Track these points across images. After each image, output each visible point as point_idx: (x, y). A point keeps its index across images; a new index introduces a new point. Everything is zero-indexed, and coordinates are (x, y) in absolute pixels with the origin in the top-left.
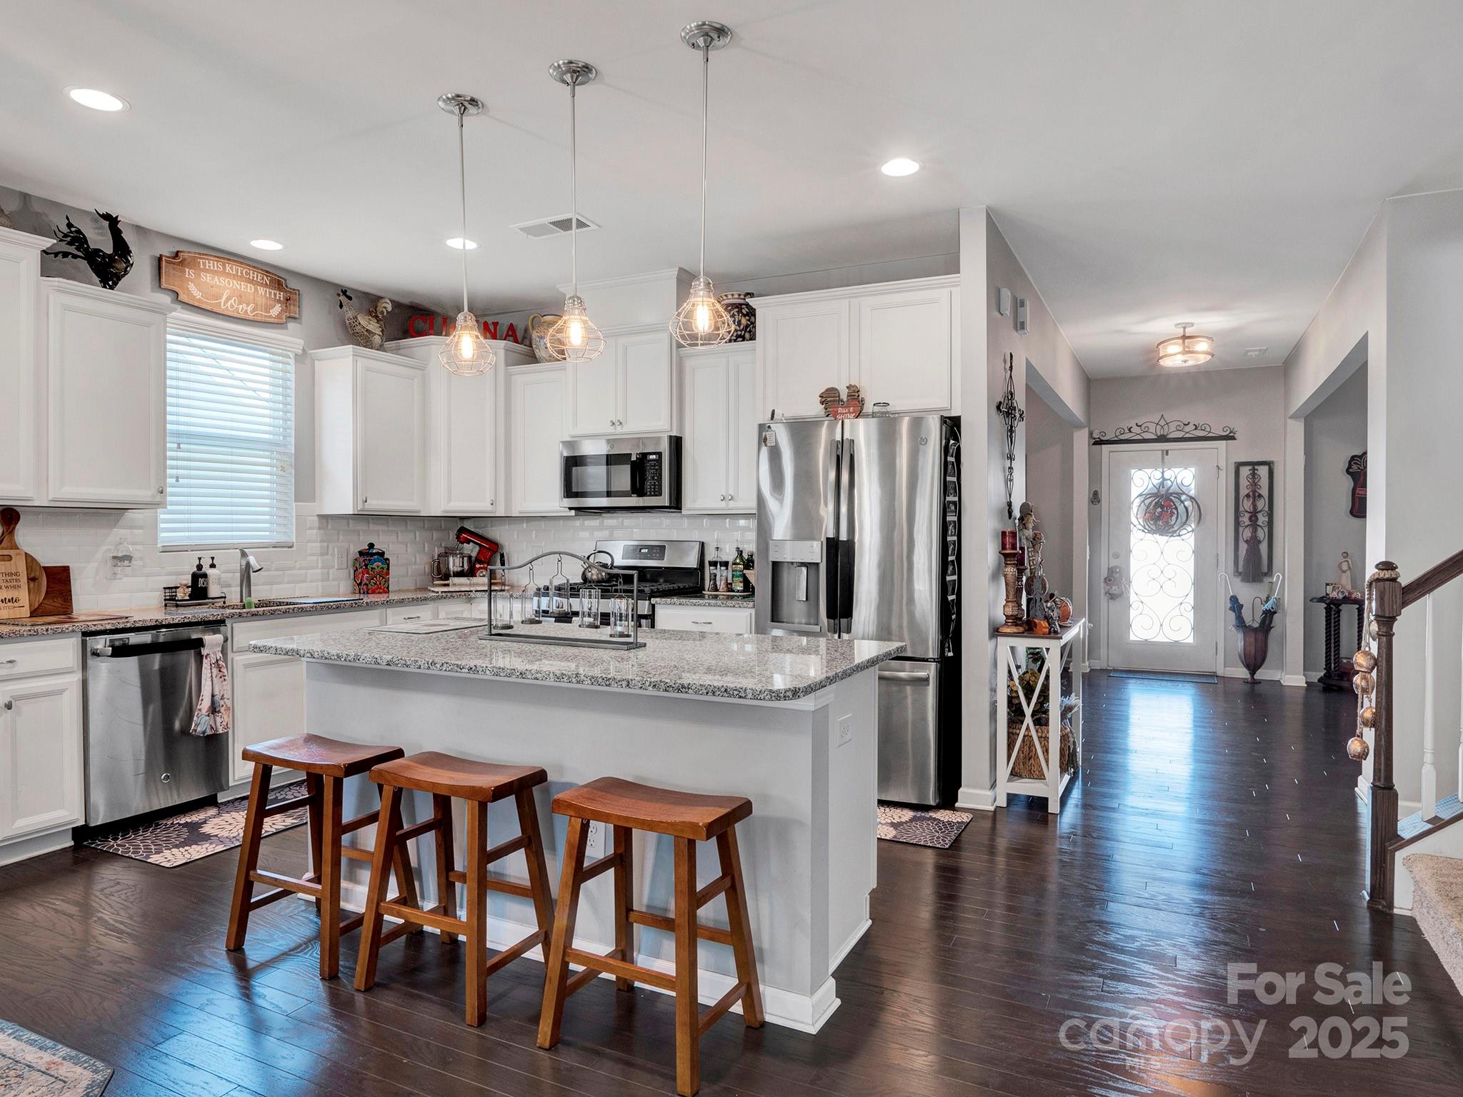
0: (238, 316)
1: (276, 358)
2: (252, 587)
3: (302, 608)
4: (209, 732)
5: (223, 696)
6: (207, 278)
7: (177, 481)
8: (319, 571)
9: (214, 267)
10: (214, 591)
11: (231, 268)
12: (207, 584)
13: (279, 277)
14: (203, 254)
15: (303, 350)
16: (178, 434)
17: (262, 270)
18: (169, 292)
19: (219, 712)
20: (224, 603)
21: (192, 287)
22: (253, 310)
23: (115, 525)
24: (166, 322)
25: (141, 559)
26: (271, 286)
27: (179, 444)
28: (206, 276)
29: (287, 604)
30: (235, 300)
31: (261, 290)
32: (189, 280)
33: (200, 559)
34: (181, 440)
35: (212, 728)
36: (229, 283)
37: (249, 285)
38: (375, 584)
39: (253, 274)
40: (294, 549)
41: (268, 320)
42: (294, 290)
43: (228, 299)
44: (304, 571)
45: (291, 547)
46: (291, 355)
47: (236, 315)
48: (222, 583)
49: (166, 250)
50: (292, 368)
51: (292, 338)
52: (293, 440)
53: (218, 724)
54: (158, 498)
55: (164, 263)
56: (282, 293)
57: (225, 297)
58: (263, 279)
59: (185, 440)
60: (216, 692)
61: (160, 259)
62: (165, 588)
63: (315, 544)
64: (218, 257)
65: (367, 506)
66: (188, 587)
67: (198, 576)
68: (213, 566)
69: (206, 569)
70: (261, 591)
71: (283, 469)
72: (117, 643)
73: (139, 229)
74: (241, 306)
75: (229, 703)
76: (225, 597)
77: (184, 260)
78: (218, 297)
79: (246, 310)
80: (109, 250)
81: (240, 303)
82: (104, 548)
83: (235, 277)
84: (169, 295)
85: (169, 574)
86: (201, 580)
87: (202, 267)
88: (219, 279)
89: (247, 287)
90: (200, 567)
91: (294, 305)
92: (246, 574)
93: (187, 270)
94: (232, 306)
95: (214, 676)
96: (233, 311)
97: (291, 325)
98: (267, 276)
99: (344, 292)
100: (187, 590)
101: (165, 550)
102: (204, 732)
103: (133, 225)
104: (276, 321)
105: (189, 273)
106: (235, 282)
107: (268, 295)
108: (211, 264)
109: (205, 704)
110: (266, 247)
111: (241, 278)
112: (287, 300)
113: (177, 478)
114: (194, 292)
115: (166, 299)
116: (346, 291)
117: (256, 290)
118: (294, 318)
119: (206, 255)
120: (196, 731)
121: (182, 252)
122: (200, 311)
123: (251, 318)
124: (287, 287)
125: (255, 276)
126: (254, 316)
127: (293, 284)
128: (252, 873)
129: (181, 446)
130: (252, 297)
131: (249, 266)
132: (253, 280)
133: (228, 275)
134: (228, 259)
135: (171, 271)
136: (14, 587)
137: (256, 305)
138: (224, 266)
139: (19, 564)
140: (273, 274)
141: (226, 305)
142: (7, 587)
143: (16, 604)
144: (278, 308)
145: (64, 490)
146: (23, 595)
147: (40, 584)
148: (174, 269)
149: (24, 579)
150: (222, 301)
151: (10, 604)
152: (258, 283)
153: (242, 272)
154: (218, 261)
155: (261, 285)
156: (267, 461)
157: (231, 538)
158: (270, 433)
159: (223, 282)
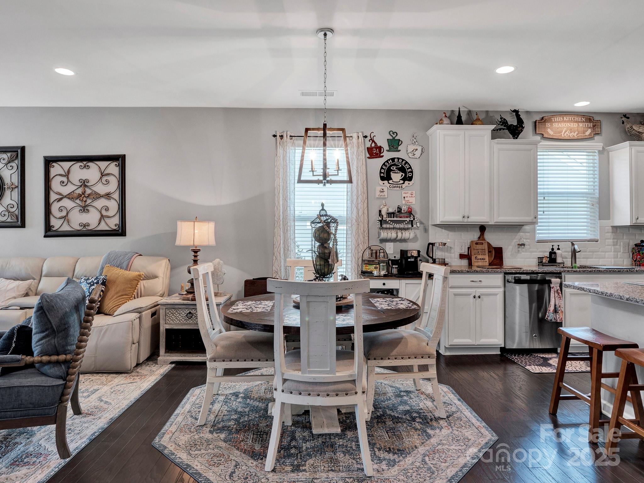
0: (570, 138)
1: (589, 154)
2: (577, 259)
3: (599, 270)
4: (553, 320)
5: (560, 306)
6: (555, 125)
7: (544, 213)
8: (612, 253)
9: (559, 120)
10: (559, 260)
11: (567, 118)
12: (556, 257)
13: (589, 116)
14: (554, 115)
15: (603, 148)
16: (544, 193)
17: (581, 115)
18: (540, 135)
19: (558, 312)
20: (564, 265)
21: (549, 130)
22: (577, 134)
23: (519, 232)
24: (537, 147)
25: (529, 245)
26: (586, 122)
27: (544, 197)
29: (594, 268)
30: (568, 132)
31: (581, 125)
32: (548, 128)
33: (553, 246)
34: (545, 196)
35: (555, 319)
36: (565, 125)
37: (575, 124)
39: (577, 118)
40: (599, 242)
41: (585, 137)
42: (597, 121)
43: (565, 132)
44: (604, 253)
45: (597, 241)
46: (596, 151)
47: (569, 138)
48: (563, 256)
49: (538, 118)
50: (597, 158)
51: (597, 143)
52: (597, 191)
53: (558, 318)
54: (534, 220)
55: (537, 123)
56: (591, 124)
57: (563, 132)
58: (582, 119)
59: (547, 195)
60: (557, 304)
61: (536, 122)
62: (538, 258)
63: (610, 240)
64: (560, 115)
65: (638, 221)
66: (548, 258)
67: (552, 253)
68: (559, 249)
69: (555, 250)
70: (581, 261)
71: (593, 205)
72: (516, 278)
73: (528, 113)
74: (571, 134)
75: (563, 310)
76: (564, 263)
77: (546, 120)
78: (561, 132)
79: (574, 135)
80: (515, 123)
81: (571, 132)
82: (515, 241)
83: (568, 122)
85: (540, 252)
86: (553, 255)
87: (553, 121)
88: (561, 124)
89: (574, 125)
90: (553, 249)
91: (598, 128)
92: (574, 253)
94: (567, 135)
95: (556, 296)
97: (597, 138)
98: (584, 118)
100: (547, 259)
101: (539, 242)
102: (551, 320)
103: (525, 112)
104: (588, 137)
105: (548, 125)
106: (568, 124)
107: (584, 126)
108: (557, 119)
109: (552, 308)
110: (582, 105)
111: (572, 121)
112: (594, 126)
113: (544, 211)
114: (550, 132)
115: (538, 138)
116: (626, 115)
117: (578, 125)
118: (598, 134)
120: (547, 319)
121: (545, 117)
122: (554, 140)
123: (576, 138)
124: (594, 120)
125: (578, 119)
126: (578, 137)
127: (597, 118)
128: (560, 383)
129: (545, 198)
130: (576, 129)
131: (575, 115)
132: (577, 121)
133: (565, 121)
134: (565, 115)
135: (540, 126)
136: (484, 254)
137: (579, 132)
138: (563, 118)
139: (486, 246)
140: (586, 116)
141: (564, 135)
142: (481, 254)
143: (484, 261)
144: (589, 131)
145: (500, 218)
146: (487, 257)
147: (492, 254)
148: (542, 125)
149: (487, 252)
150: (563, 133)
151: (482, 260)
152: (579, 122)
153: (571, 118)
154: (560, 117)
155: (581, 122)
156: (585, 202)
157: (567, 237)
158: (586, 189)
159: (563, 125)
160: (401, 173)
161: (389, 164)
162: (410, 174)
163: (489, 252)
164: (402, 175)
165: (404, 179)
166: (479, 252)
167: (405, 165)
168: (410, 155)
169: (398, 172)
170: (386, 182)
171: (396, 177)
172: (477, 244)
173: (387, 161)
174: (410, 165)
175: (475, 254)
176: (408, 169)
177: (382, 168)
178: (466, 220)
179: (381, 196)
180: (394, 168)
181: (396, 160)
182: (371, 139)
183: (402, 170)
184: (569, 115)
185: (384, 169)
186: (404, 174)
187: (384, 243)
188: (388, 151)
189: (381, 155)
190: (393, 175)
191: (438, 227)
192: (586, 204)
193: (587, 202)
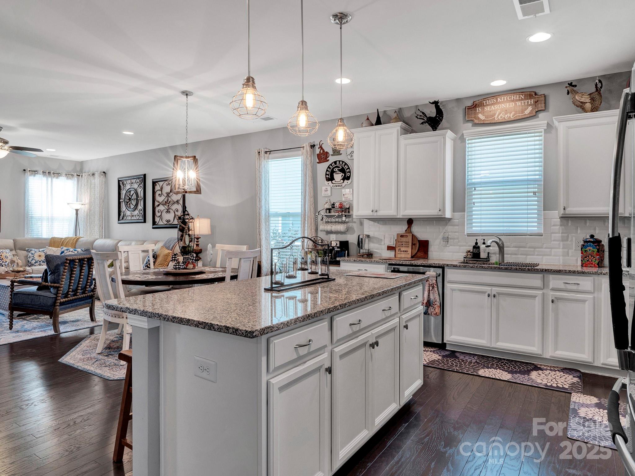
0: (505, 121)
6: (487, 109)
7: (474, 205)
8: (561, 250)
9: (491, 102)
10: (483, 255)
11: (501, 99)
12: (480, 251)
13: (530, 92)
16: (474, 184)
17: (519, 93)
21: (481, 116)
22: (514, 115)
26: (525, 99)
27: (475, 188)
28: (487, 108)
30: (503, 114)
31: (519, 103)
32: (479, 113)
33: (477, 240)
34: (476, 186)
36: (499, 106)
37: (511, 103)
38: (588, 261)
39: (514, 96)
40: (542, 237)
41: (525, 117)
42: (541, 95)
43: (499, 114)
45: (540, 236)
47: (503, 121)
49: (469, 103)
50: (542, 138)
51: (542, 120)
54: (440, 213)
55: (467, 110)
56: (532, 100)
57: (497, 114)
58: (520, 97)
59: (478, 186)
63: (557, 235)
64: (493, 97)
65: (567, 212)
66: (472, 252)
68: (484, 243)
69: (480, 245)
72: (396, 269)
74: (506, 116)
77: (476, 105)
78: (494, 115)
79: (510, 116)
81: (506, 114)
83: (503, 102)
84: (470, 123)
85: (468, 246)
86: (477, 250)
87: (485, 104)
88: (494, 107)
89: (510, 105)
90: (476, 243)
91: (541, 103)
92: (501, 248)
93: (478, 109)
94: (501, 117)
96: (502, 119)
97: (541, 115)
98: (522, 95)
99: (571, 84)
100: (470, 253)
101: (469, 235)
103: (455, 99)
104: (528, 116)
105: (479, 109)
106: (503, 105)
107: (523, 104)
110: (499, 84)
111: (507, 101)
112: (536, 102)
113: (474, 203)
116: (572, 83)
117: (515, 104)
118: (543, 110)
119: (487, 98)
121: (475, 102)
124: (536, 95)
126: (514, 118)
127: (541, 92)
130: (513, 109)
131: (512, 93)
132: (513, 100)
133: (499, 103)
135: (470, 112)
136: (407, 247)
137: (516, 112)
138: (497, 100)
139: (410, 239)
140: (526, 92)
141: (498, 117)
142: (405, 247)
143: (407, 253)
144: (530, 108)
145: (406, 212)
146: (409, 250)
147: (416, 246)
148: (471, 111)
149: (410, 244)
150: (496, 116)
151: (405, 253)
152: (517, 100)
153: (507, 98)
154: (493, 99)
155: (519, 100)
156: (526, 190)
157: (503, 230)
158: (528, 175)
159: (496, 107)
160: (342, 174)
161: (332, 166)
162: (348, 174)
163: (413, 244)
164: (342, 175)
165: (344, 179)
166: (402, 244)
167: (344, 166)
168: (349, 157)
169: (340, 173)
170: (330, 182)
171: (338, 177)
172: (402, 236)
173: (331, 165)
174: (348, 166)
175: (399, 246)
176: (347, 169)
177: (327, 171)
178: (375, 214)
179: (326, 194)
180: (336, 170)
181: (338, 163)
182: (320, 147)
183: (342, 170)
184: (504, 94)
185: (328, 171)
186: (343, 174)
187: (329, 235)
188: (332, 155)
189: (328, 159)
190: (335, 176)
191: (371, 220)
192: (528, 192)
193: (529, 190)
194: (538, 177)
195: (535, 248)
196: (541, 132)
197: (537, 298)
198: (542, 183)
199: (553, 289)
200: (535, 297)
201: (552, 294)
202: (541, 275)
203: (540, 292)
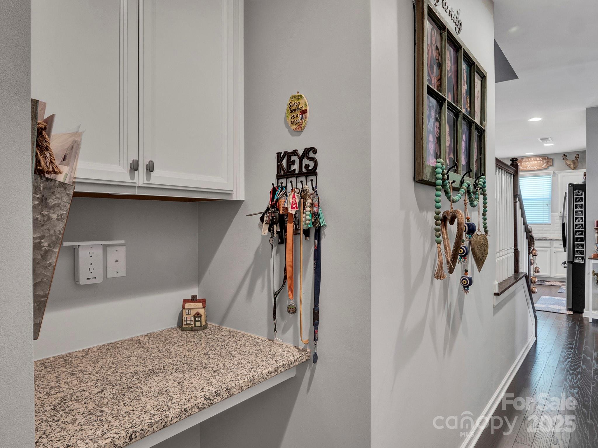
0: (532, 170)
6: (523, 163)
8: (559, 231)
9: (525, 160)
11: (531, 159)
13: (545, 157)
15: (554, 173)
17: (539, 157)
26: (543, 160)
31: (539, 162)
36: (530, 163)
39: (537, 158)
40: (551, 225)
42: (550, 159)
43: (530, 166)
44: (554, 231)
51: (551, 170)
56: (546, 161)
63: (558, 224)
70: (539, 235)
71: (549, 205)
78: (527, 167)
81: (533, 166)
89: (535, 162)
91: (551, 162)
97: (550, 168)
98: (541, 158)
99: (564, 155)
104: (544, 168)
107: (541, 162)
111: (534, 160)
112: (548, 162)
114: (521, 167)
118: (551, 166)
123: (536, 169)
124: (548, 158)
127: (550, 157)
130: (536, 164)
131: (535, 157)
133: (530, 161)
137: (538, 166)
138: (528, 160)
140: (543, 157)
141: (529, 168)
144: (545, 165)
152: (538, 160)
155: (540, 160)
156: (543, 203)
157: (531, 222)
158: (544, 196)
159: (528, 163)
184: (532, 157)
192: (544, 204)
193: (544, 203)
194: (549, 197)
195: (547, 230)
196: (550, 176)
197: (548, 252)
198: (551, 200)
199: (555, 248)
200: (547, 251)
201: (554, 250)
202: (549, 242)
203: (549, 249)
